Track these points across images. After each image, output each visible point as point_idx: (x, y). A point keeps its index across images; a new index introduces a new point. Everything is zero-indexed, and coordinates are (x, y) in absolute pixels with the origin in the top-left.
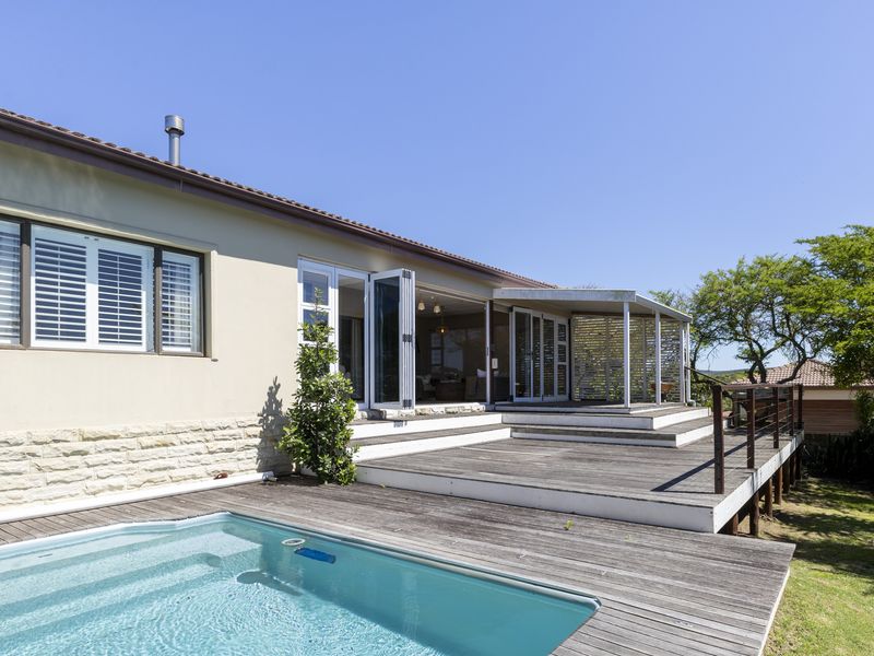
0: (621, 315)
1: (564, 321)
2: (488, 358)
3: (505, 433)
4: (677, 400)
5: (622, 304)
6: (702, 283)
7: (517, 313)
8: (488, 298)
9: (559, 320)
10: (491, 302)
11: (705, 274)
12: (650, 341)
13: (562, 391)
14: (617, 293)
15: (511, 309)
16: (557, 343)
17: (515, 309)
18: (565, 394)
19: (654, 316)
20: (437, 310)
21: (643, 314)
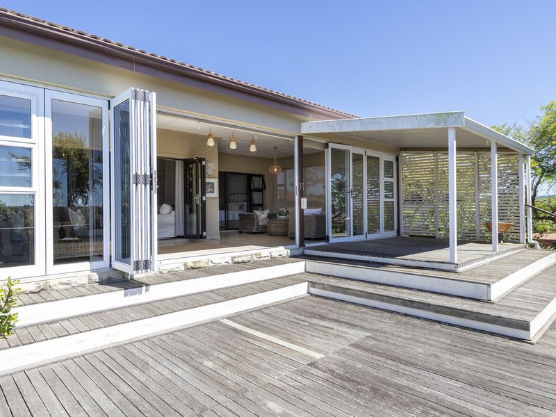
0: (445, 149)
1: (391, 158)
2: (297, 197)
3: (301, 290)
4: (516, 241)
5: (446, 130)
6: (542, 114)
7: (333, 150)
8: (296, 134)
9: (384, 157)
10: (301, 139)
11: (547, 104)
12: (484, 176)
13: (389, 227)
14: (439, 117)
15: (326, 146)
16: (383, 180)
17: (331, 146)
18: (392, 229)
19: (488, 149)
20: (253, 149)
21: (475, 147)
